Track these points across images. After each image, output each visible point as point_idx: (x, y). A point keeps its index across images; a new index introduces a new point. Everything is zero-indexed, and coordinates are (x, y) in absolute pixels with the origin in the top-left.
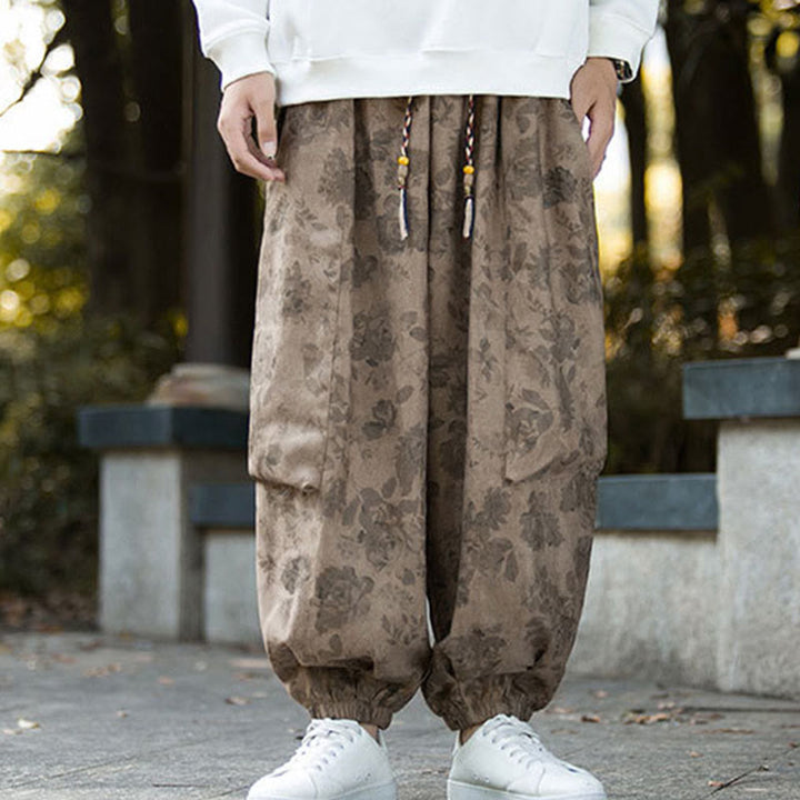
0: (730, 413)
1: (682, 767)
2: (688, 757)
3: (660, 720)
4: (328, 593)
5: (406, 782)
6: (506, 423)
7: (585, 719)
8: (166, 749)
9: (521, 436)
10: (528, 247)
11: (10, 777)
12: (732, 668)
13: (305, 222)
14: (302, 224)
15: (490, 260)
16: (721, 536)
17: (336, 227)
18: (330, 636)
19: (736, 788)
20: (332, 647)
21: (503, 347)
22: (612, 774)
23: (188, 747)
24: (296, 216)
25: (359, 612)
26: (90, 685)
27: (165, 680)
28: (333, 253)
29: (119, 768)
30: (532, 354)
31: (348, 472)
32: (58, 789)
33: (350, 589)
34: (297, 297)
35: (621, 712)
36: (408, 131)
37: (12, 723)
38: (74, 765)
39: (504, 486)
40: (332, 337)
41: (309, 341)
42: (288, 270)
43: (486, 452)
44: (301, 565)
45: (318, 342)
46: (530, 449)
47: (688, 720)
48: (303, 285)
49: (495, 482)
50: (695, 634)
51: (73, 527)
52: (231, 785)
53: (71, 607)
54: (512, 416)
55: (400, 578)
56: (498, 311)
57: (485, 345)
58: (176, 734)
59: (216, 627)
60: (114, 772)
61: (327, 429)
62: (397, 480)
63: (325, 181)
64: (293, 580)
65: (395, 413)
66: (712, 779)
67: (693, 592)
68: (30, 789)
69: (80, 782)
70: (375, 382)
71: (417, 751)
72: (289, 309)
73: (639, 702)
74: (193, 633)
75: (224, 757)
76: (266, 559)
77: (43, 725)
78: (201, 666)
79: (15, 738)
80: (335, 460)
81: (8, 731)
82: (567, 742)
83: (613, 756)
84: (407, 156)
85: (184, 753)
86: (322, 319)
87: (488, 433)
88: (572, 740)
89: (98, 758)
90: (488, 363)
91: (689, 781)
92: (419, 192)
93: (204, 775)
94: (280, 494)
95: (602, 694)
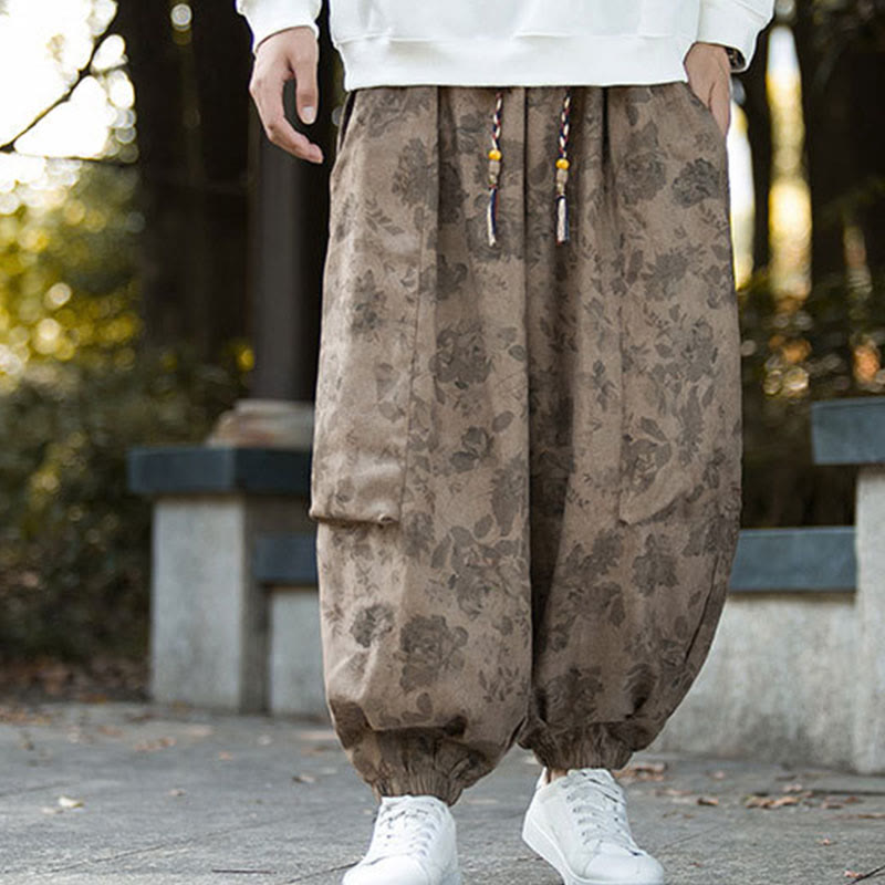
0: (873, 458)
1: (811, 856)
2: (817, 845)
3: (787, 804)
4: (416, 646)
5: (499, 870)
6: (622, 456)
7: (701, 803)
8: (227, 832)
9: (638, 472)
10: (644, 255)
11: (50, 861)
12: (872, 747)
13: (379, 226)
14: (375, 228)
15: (601, 271)
16: (860, 597)
17: (415, 231)
18: (418, 694)
19: (878, 879)
20: (421, 708)
21: (620, 370)
22: (730, 863)
23: (251, 830)
24: (367, 219)
25: (451, 667)
26: (140, 761)
27: (224, 756)
28: (411, 260)
29: (172, 852)
30: (649, 374)
31: (433, 507)
32: (104, 874)
33: (440, 642)
34: (370, 310)
35: (741, 796)
36: (499, 117)
37: (53, 802)
38: (123, 848)
39: (616, 527)
40: (409, 354)
41: (383, 360)
42: (359, 280)
43: (599, 490)
44: (377, 615)
45: (393, 362)
46: (646, 487)
47: (819, 805)
48: (377, 296)
49: (607, 523)
50: (828, 708)
51: (120, 585)
52: (301, 871)
53: (117, 673)
54: (630, 448)
55: (497, 628)
56: (612, 328)
57: (599, 368)
58: (238, 815)
59: (282, 696)
60: (168, 856)
61: (405, 459)
62: (494, 518)
63: (399, 179)
64: (368, 633)
65: (490, 442)
66: (848, 869)
67: (824, 661)
68: (72, 873)
69: (129, 867)
70: (465, 406)
71: (511, 835)
72: (360, 326)
73: (762, 785)
74: (256, 704)
75: (291, 841)
76: (333, 609)
77: (86, 804)
78: (265, 740)
79: (55, 818)
80: (415, 492)
81: (46, 810)
82: (682, 828)
83: (733, 843)
84: (499, 149)
85: (247, 836)
86: (398, 335)
87: (601, 468)
88: (687, 825)
89: (150, 840)
90: (603, 389)
91: (820, 870)
92: (513, 192)
93: (268, 859)
94: (351, 533)
95: (720, 775)
